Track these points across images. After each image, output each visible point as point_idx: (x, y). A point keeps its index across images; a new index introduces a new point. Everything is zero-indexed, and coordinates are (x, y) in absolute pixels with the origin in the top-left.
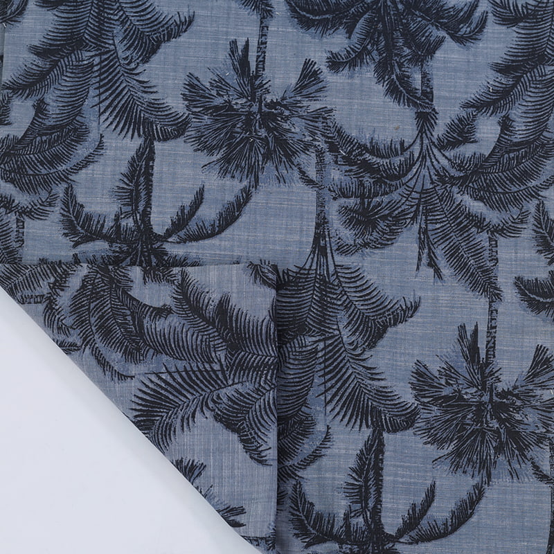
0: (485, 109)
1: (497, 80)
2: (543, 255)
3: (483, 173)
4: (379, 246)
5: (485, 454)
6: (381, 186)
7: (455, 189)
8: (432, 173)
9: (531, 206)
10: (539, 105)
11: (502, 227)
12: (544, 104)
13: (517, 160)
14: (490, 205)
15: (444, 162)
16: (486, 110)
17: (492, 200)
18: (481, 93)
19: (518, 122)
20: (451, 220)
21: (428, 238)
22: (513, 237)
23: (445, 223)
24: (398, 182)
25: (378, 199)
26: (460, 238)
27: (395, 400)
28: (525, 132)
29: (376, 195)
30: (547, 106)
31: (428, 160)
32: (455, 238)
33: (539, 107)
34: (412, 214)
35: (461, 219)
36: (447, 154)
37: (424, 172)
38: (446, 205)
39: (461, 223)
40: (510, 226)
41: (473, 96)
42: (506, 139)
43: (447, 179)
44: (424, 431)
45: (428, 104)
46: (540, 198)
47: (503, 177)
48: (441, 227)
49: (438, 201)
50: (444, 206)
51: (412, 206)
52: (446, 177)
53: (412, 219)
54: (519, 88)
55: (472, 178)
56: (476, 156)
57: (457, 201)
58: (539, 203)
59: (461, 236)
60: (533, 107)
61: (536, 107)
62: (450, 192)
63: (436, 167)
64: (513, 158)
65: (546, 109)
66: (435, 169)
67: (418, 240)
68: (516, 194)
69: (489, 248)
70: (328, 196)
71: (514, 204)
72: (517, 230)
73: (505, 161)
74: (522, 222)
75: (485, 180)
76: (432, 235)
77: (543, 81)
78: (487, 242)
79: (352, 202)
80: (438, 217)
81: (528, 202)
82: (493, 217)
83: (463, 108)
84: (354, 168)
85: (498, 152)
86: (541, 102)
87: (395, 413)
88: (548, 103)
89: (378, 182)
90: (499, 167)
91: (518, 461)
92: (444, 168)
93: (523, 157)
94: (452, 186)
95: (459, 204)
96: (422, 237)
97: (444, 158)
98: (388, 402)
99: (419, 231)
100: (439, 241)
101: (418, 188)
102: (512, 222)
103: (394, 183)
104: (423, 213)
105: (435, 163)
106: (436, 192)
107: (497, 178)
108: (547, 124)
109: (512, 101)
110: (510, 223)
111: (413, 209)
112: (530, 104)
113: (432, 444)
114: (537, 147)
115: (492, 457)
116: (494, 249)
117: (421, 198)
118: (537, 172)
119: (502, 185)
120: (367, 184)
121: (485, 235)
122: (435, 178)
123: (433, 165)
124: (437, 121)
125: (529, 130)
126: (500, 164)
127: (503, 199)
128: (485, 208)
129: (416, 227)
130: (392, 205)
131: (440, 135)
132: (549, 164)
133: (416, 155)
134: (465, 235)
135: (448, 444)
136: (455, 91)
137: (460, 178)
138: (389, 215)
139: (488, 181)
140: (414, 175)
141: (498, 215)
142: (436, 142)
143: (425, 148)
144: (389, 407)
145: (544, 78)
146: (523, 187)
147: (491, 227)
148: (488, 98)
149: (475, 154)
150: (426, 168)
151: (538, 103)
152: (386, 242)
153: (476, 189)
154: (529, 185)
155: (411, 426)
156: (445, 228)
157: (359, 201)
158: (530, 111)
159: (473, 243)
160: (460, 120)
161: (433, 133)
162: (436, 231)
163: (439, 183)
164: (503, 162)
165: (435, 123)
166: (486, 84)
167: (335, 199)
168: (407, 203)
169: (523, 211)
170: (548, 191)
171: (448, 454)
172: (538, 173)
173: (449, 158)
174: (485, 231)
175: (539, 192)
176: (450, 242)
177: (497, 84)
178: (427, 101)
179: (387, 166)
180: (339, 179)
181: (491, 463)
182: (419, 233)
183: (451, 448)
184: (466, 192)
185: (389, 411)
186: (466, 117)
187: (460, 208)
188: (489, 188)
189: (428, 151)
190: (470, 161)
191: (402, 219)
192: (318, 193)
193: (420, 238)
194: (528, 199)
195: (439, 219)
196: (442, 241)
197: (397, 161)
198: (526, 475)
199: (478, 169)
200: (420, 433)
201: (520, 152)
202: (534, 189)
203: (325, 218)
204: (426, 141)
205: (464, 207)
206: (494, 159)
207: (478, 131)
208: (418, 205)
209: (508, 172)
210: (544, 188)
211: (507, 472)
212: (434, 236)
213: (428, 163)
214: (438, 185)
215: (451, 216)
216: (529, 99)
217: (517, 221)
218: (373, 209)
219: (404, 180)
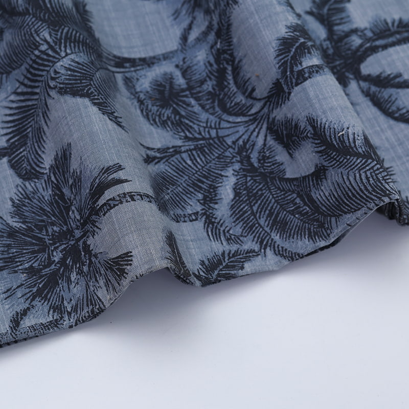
0: (319, 141)
1: (356, 136)
2: (200, 267)
3: (267, 183)
4: (145, 113)
5: (21, 259)
6: (208, 100)
7: (237, 166)
8: (244, 137)
9: (249, 244)
10: (352, 193)
11: (215, 222)
12: (356, 198)
13: (296, 209)
14: (234, 204)
15: (260, 141)
16: (318, 144)
17: (241, 205)
18: (332, 127)
19: (327, 183)
20: (201, 173)
21: (172, 156)
22: (208, 235)
23: (195, 168)
24: (220, 112)
25: (193, 102)
26: (185, 185)
27: (41, 150)
28: (324, 198)
29: (197, 99)
30: (356, 203)
31: (254, 126)
32: (183, 181)
33: (350, 194)
34: (191, 136)
35: (206, 181)
36: (269, 138)
37: (241, 129)
38: (216, 164)
39: (203, 182)
40: (219, 230)
41: (324, 121)
42: (309, 184)
43: (244, 154)
44: (23, 193)
45: (292, 84)
46: (263, 251)
47: (271, 205)
48: (189, 166)
49: (217, 155)
50: (214, 162)
51: (200, 133)
52: (246, 152)
53: (186, 137)
54: (359, 161)
55: (257, 176)
56: (281, 167)
57: (225, 172)
58: (256, 251)
59: (188, 185)
60: (347, 189)
61: (349, 192)
62: (232, 163)
63: (252, 137)
64: (296, 204)
65: (353, 205)
66: (250, 137)
67: (165, 147)
68: (257, 225)
69: (186, 214)
70: (178, 59)
71: (245, 227)
72: (217, 237)
73: (289, 198)
74: (228, 240)
75: (261, 189)
76: (177, 159)
77: (380, 182)
78: (191, 210)
79: (180, 81)
80: (199, 160)
81: (253, 241)
82: (222, 210)
83: (307, 120)
84: (215, 66)
85: (294, 185)
86: (355, 193)
87: (30, 157)
88: (359, 202)
89: (212, 95)
90: (281, 196)
91: (26, 294)
92: (254, 145)
93: (300, 213)
94: (239, 162)
95: (222, 176)
96: (171, 150)
97: (264, 138)
98: (36, 144)
99: (176, 147)
100: (173, 166)
101: (221, 133)
102: (224, 231)
103: (217, 109)
104: (197, 145)
105: (255, 134)
106: (225, 151)
107: (267, 200)
108: (342, 215)
109: (341, 163)
110: (222, 229)
111: (197, 136)
112: (348, 183)
113: (13, 205)
114: (317, 220)
115: (20, 267)
116: (186, 219)
117: (213, 139)
118: (290, 235)
119: (262, 209)
120: (205, 87)
121: (199, 208)
122: (241, 142)
123: (252, 133)
124: (283, 105)
125: (328, 200)
126: (284, 194)
127: (247, 215)
128: (229, 201)
129: (179, 143)
130: (192, 116)
131: (277, 118)
132: (305, 243)
133: (253, 111)
134: (191, 189)
135: (19, 220)
136: (319, 100)
137: (252, 165)
138: (181, 116)
139: (260, 193)
140: (234, 123)
141: (226, 216)
142: (271, 119)
143: (262, 113)
144: (34, 149)
145: (383, 182)
146: (267, 229)
147: (211, 211)
148: (330, 136)
149: (282, 164)
150: (246, 129)
151: (354, 191)
152: (151, 119)
153: (246, 185)
154: (273, 235)
155: (24, 179)
156: (190, 168)
157: (185, 86)
158: (342, 188)
159: (186, 198)
160: (296, 125)
161: (274, 111)
162: (182, 162)
163: (237, 149)
164: (287, 197)
165: (281, 105)
166: (345, 126)
167: (177, 66)
168: (202, 129)
169: (241, 238)
170: (274, 256)
171: (8, 224)
172: (289, 237)
173: (267, 142)
174: (204, 207)
175: (268, 249)
176: (176, 177)
177: (351, 137)
178: (294, 81)
179: (231, 93)
180: (199, 62)
181: (13, 267)
182: (173, 147)
183: (15, 224)
184: (238, 177)
185: (29, 151)
186: (301, 129)
187: (218, 178)
188: (253, 196)
189: (261, 119)
190: (273, 165)
191: (181, 129)
192: (176, 51)
193: (168, 148)
194: (256, 239)
195: (197, 161)
196: (174, 168)
197: (240, 98)
198: (13, 305)
199: (269, 177)
200: (20, 190)
201: (305, 207)
202: (270, 242)
203: (153, 63)
204: (266, 110)
205: (221, 181)
206: (286, 186)
207: (300, 151)
208: (203, 139)
209: (279, 206)
210: (275, 251)
211: (10, 286)
212: (176, 161)
213: (252, 128)
214: (234, 149)
215: (205, 171)
216: (351, 179)
217: (227, 234)
218: (181, 101)
219: (225, 117)
